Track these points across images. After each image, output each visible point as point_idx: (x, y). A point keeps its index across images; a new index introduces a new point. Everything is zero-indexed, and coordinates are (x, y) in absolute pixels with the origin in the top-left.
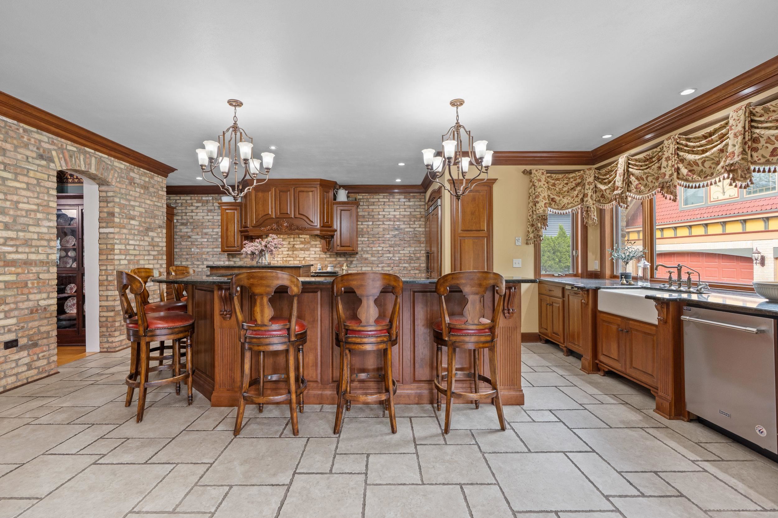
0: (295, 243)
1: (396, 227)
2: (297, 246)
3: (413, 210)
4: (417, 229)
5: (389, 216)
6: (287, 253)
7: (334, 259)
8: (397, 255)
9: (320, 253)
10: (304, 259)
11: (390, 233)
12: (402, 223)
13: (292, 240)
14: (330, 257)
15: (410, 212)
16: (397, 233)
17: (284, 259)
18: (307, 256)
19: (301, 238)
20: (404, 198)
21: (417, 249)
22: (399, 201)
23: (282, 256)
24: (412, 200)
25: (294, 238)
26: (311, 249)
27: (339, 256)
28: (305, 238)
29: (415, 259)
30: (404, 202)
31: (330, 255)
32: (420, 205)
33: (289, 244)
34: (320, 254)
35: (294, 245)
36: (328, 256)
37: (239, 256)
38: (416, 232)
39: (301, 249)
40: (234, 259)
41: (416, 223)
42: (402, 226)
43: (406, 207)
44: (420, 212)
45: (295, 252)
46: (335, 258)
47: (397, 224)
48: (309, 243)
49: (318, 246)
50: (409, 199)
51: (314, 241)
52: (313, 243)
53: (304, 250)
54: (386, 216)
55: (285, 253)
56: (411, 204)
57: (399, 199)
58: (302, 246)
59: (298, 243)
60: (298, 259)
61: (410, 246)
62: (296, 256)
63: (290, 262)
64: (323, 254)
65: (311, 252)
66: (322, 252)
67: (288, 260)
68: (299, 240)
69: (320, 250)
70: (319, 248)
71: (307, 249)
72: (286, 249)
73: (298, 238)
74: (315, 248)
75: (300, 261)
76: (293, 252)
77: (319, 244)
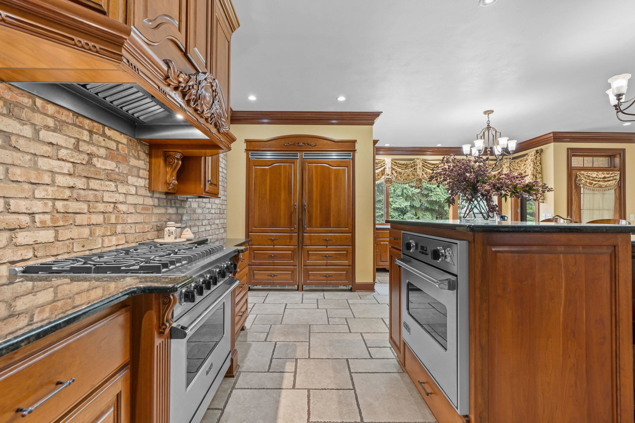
0: (93, 149)
2: (98, 163)
4: (223, 170)
6: (71, 181)
7: (163, 211)
8: (214, 206)
9: (144, 192)
10: (114, 207)
13: (85, 136)
14: (159, 206)
17: (60, 205)
18: (121, 198)
19: (109, 138)
21: (223, 198)
23: (51, 192)
25: (91, 132)
26: (131, 180)
27: (169, 203)
28: (118, 142)
29: (222, 213)
31: (158, 199)
33: (76, 148)
34: (144, 196)
35: (90, 155)
36: (156, 202)
38: (223, 175)
39: (109, 177)
41: (223, 161)
45: (94, 184)
46: (165, 207)
48: (125, 159)
49: (141, 173)
51: (135, 158)
52: (133, 162)
53: (115, 181)
55: (61, 180)
58: (110, 165)
59: (102, 152)
60: (101, 207)
62: (95, 196)
63: (79, 219)
64: (148, 196)
65: (129, 187)
66: (148, 191)
67: (70, 211)
68: (103, 144)
69: (145, 186)
70: (144, 180)
71: (122, 178)
72: (66, 168)
73: (102, 135)
74: (136, 176)
75: (106, 215)
76: (88, 183)
77: (143, 169)
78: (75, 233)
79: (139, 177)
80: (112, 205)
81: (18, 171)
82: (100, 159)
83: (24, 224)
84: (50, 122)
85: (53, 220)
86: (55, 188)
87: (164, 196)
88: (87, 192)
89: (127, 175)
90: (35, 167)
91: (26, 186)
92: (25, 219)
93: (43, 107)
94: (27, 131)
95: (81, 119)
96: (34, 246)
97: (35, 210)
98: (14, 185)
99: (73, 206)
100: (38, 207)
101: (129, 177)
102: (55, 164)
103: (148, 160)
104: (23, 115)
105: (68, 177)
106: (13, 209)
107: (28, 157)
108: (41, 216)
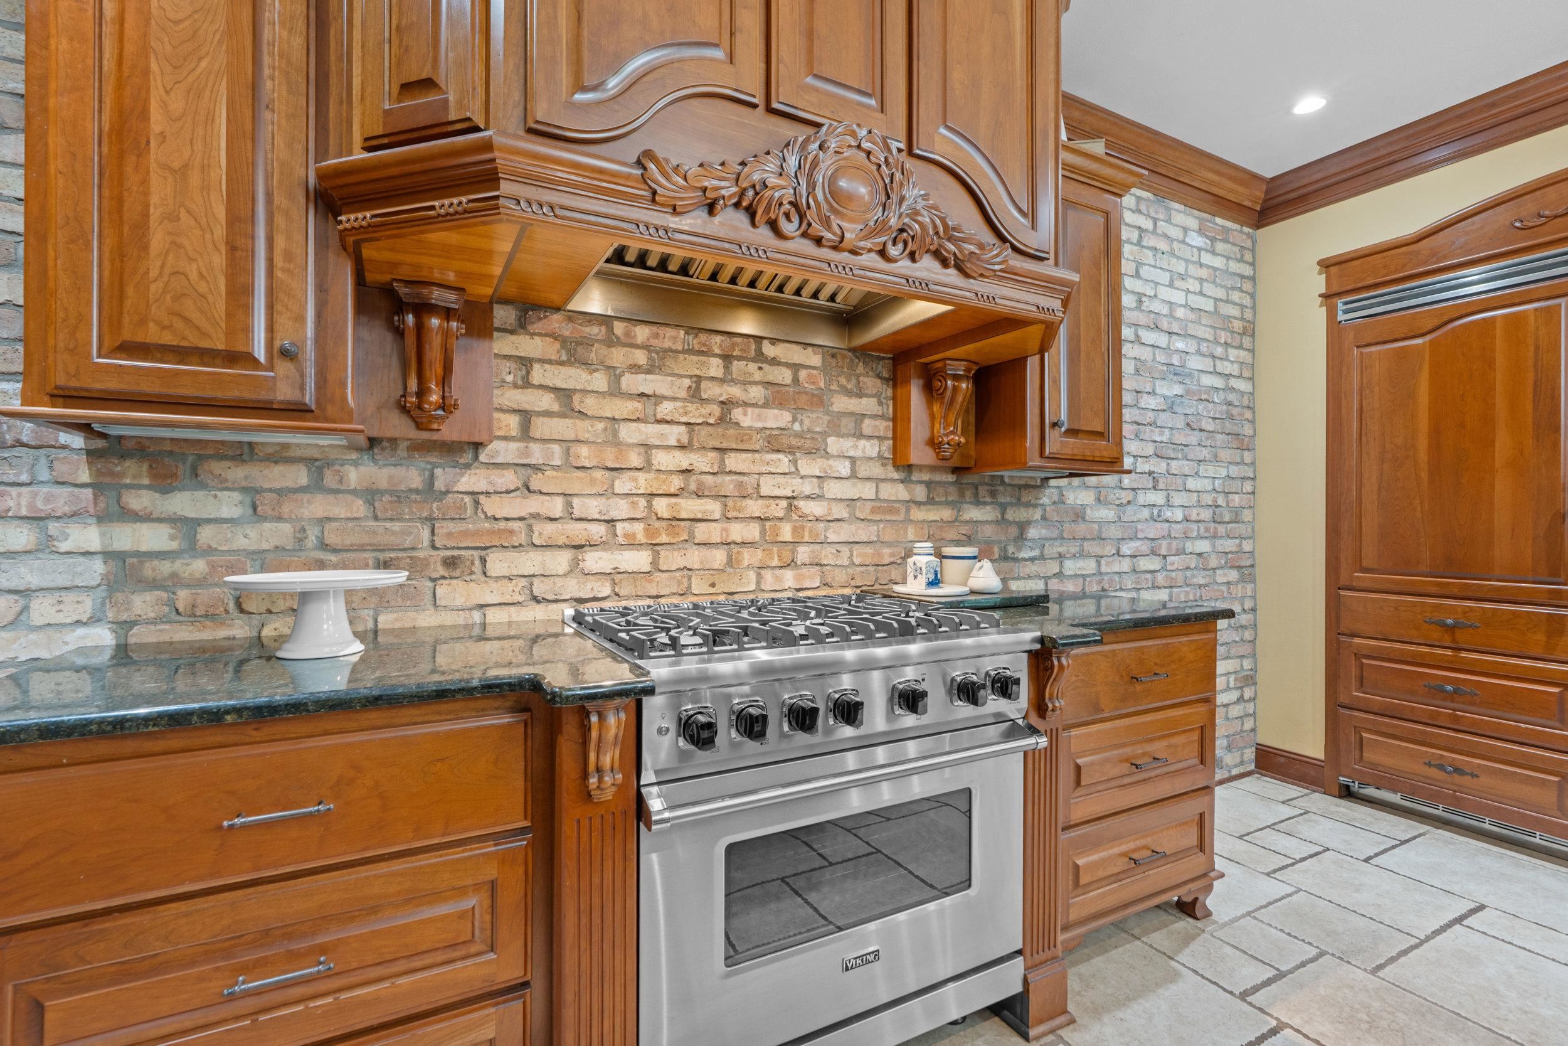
0: (735, 391)
1: (1176, 360)
2: (746, 418)
3: (1221, 293)
4: (1233, 382)
5: (1156, 306)
6: (683, 460)
7: (946, 514)
8: (1178, 499)
9: (877, 470)
10: (790, 508)
11: (1158, 391)
12: (1191, 347)
13: (715, 367)
14: (930, 501)
15: (1216, 300)
16: (1178, 390)
17: (661, 506)
18: (808, 488)
19: (774, 362)
20: (1200, 232)
21: (1234, 471)
22: (1183, 242)
23: (643, 482)
24: (1220, 247)
25: (727, 358)
26: (834, 444)
27: (968, 494)
28: (796, 367)
29: (1227, 518)
30: (1200, 249)
31: (928, 484)
32: (1242, 277)
33: (695, 394)
34: (879, 481)
35: (727, 405)
36: (920, 493)
37: (238, 473)
38: (1232, 397)
39: (775, 443)
40: (183, 503)
41: (1233, 353)
42: (1195, 363)
43: (1204, 273)
44: (1242, 307)
45: (733, 462)
46: (952, 504)
47: (1177, 351)
48: (818, 400)
49: (867, 426)
50: (1213, 240)
51: (848, 393)
52: (842, 403)
53: (790, 450)
54: (1147, 304)
55: (663, 460)
56: (1218, 262)
57: (1186, 230)
58: (776, 418)
59: (756, 393)
60: (754, 507)
61: (1216, 458)
62: (740, 485)
63: (702, 532)
64: (893, 480)
65: (831, 462)
66: (890, 468)
67: (684, 515)
68: (758, 376)
69: (880, 457)
70: (876, 442)
71: (809, 444)
72: (675, 434)
73: (754, 360)
74: (854, 436)
75: (768, 524)
76: (722, 461)
77: (874, 417)
78: (694, 557)
79: (861, 436)
80: (784, 503)
81: (584, 451)
82: (750, 410)
83: (596, 539)
84: (641, 357)
85: (649, 531)
86: (652, 475)
87: (951, 478)
88: (719, 479)
89: (825, 435)
90: (615, 442)
91: (599, 474)
92: (598, 531)
93: (627, 334)
94: (599, 381)
95: (703, 337)
96: (613, 576)
97: (614, 514)
98: (580, 474)
99: (690, 507)
100: (620, 509)
101: (831, 440)
102: (650, 432)
103: (890, 392)
104: (593, 355)
105: (678, 454)
106: (577, 513)
107: (600, 426)
108: (626, 524)
